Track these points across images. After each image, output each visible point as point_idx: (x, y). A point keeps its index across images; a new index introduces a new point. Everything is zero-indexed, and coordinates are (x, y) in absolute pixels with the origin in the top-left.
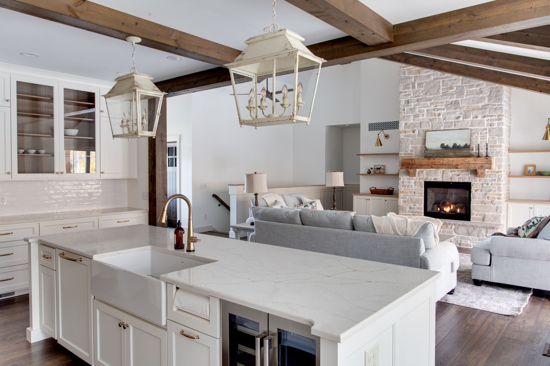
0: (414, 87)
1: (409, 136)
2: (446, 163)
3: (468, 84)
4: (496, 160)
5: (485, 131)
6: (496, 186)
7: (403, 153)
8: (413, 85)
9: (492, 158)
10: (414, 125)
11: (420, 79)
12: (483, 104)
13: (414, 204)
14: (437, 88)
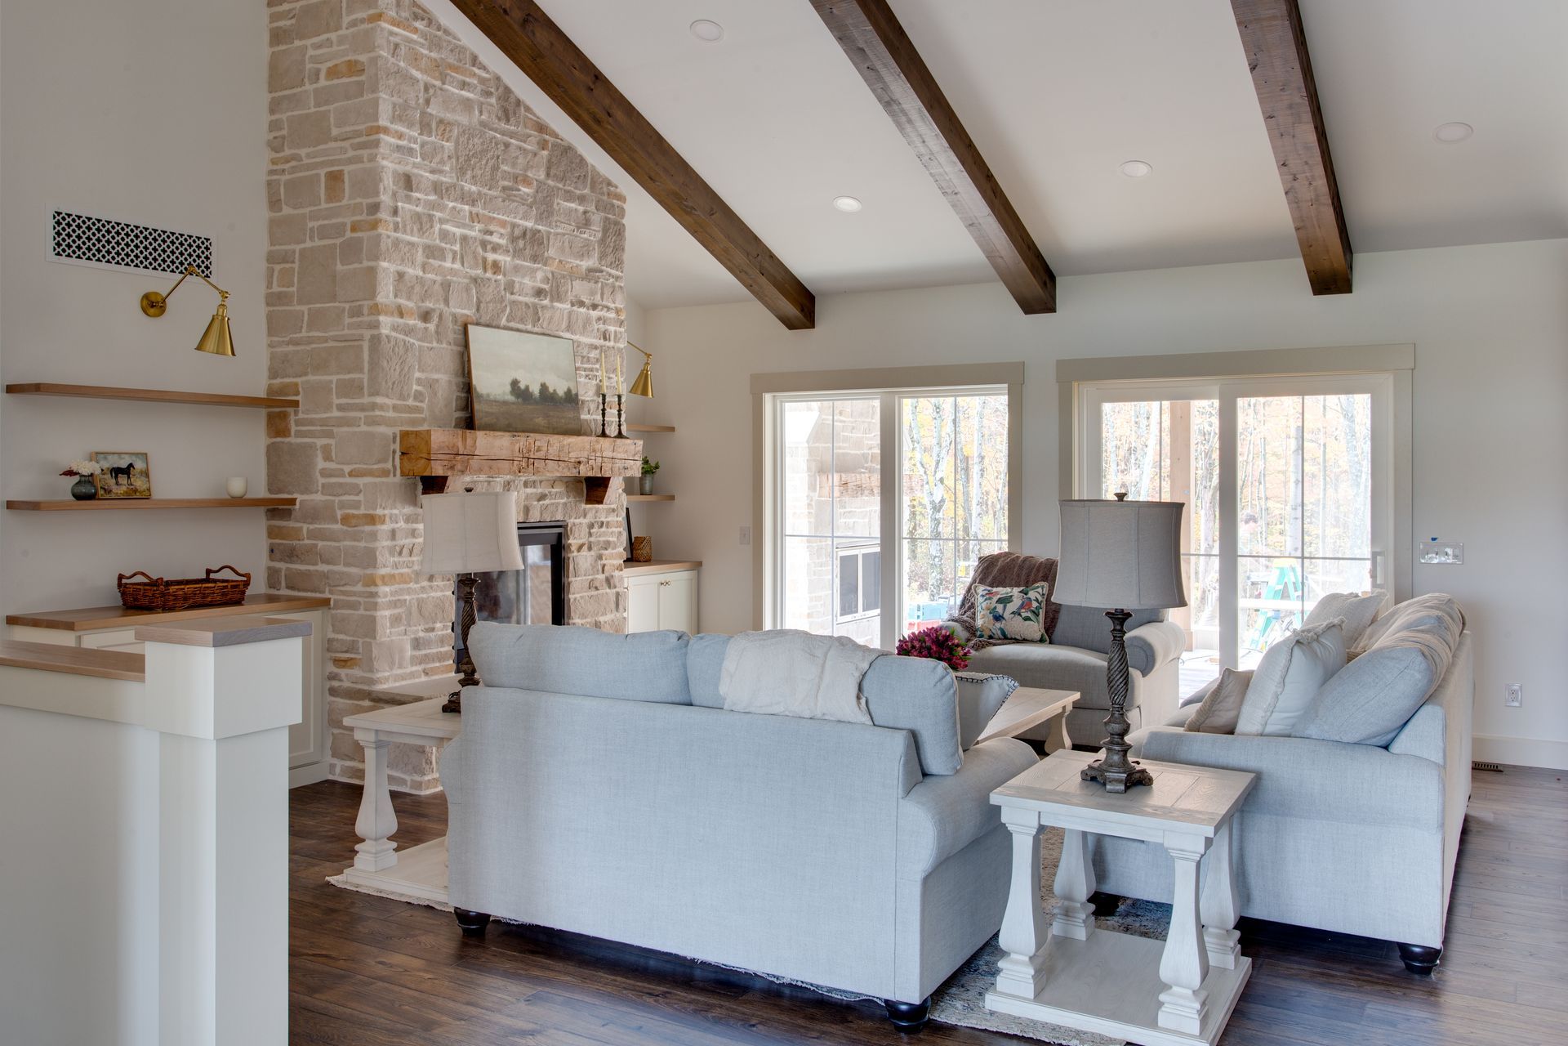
1: (409, 331)
6: (614, 529)
10: (425, 288)
12: (590, 263)
13: (431, 625)
14: (491, 163)
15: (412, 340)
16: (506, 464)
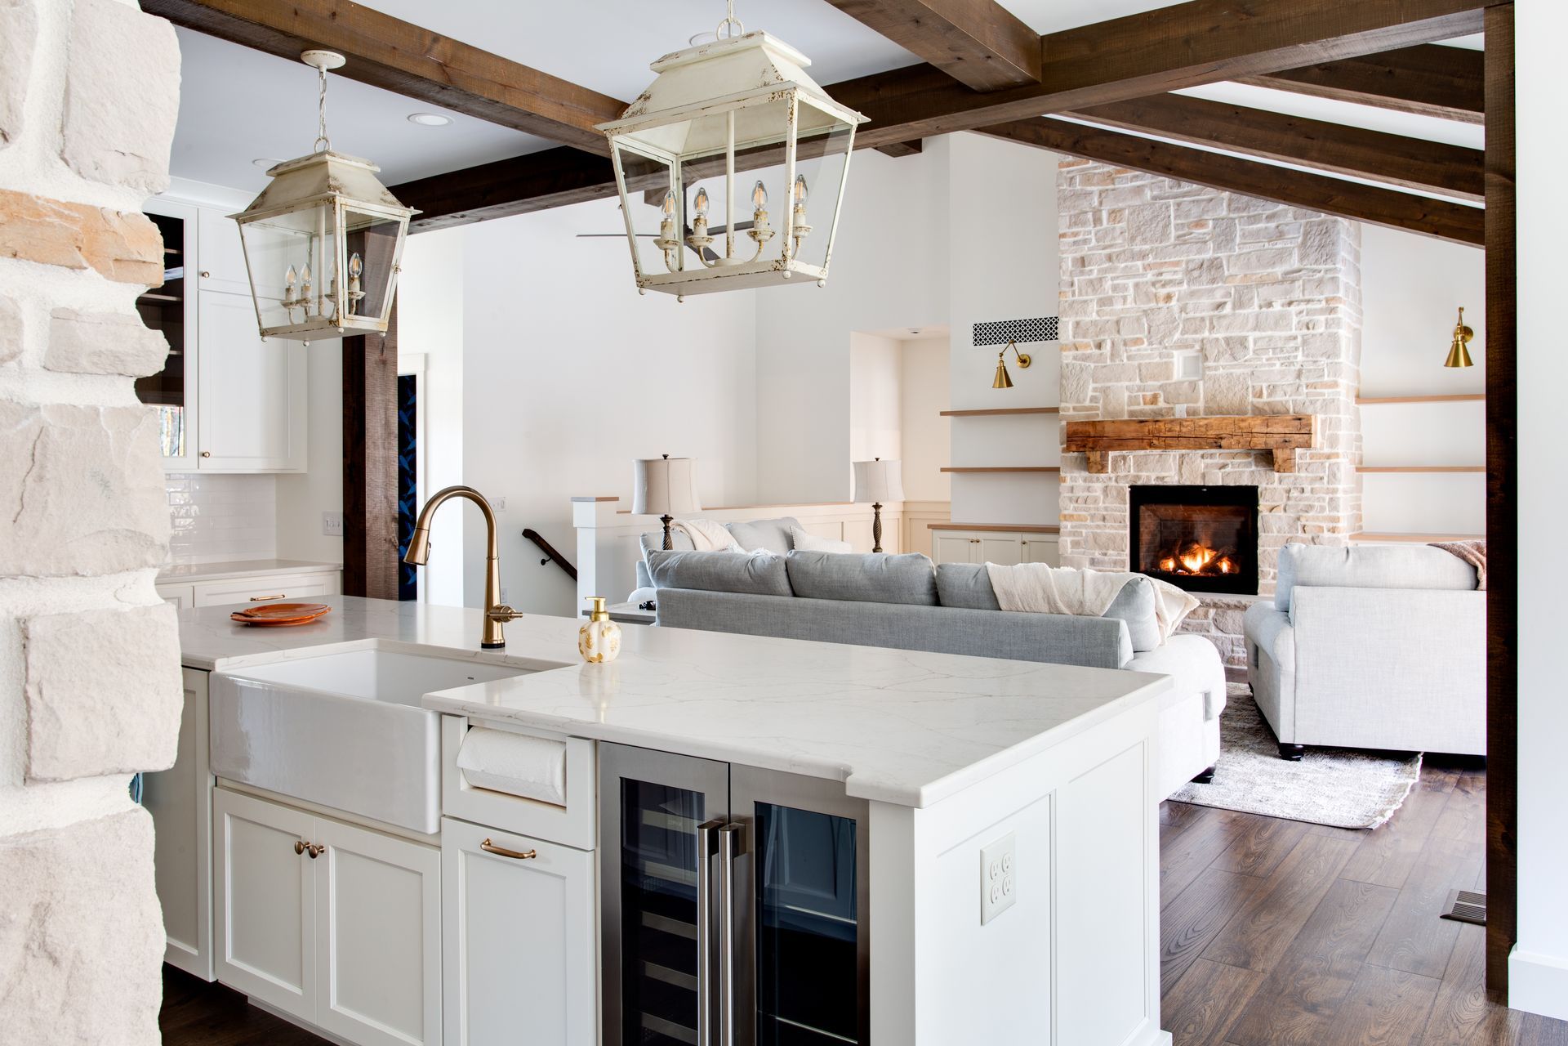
0: (1097, 221)
1: (1086, 358)
2: (1190, 432)
3: (1244, 214)
4: (1323, 422)
5: (1292, 344)
6: (1324, 495)
7: (1070, 405)
8: (1097, 214)
9: (1313, 417)
10: (1099, 327)
11: (1114, 198)
12: (1286, 267)
13: (1104, 551)
14: (1161, 224)
15: (1088, 364)
16: (1136, 443)
